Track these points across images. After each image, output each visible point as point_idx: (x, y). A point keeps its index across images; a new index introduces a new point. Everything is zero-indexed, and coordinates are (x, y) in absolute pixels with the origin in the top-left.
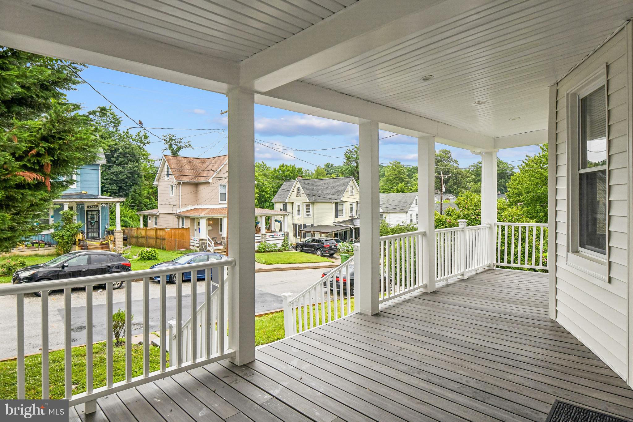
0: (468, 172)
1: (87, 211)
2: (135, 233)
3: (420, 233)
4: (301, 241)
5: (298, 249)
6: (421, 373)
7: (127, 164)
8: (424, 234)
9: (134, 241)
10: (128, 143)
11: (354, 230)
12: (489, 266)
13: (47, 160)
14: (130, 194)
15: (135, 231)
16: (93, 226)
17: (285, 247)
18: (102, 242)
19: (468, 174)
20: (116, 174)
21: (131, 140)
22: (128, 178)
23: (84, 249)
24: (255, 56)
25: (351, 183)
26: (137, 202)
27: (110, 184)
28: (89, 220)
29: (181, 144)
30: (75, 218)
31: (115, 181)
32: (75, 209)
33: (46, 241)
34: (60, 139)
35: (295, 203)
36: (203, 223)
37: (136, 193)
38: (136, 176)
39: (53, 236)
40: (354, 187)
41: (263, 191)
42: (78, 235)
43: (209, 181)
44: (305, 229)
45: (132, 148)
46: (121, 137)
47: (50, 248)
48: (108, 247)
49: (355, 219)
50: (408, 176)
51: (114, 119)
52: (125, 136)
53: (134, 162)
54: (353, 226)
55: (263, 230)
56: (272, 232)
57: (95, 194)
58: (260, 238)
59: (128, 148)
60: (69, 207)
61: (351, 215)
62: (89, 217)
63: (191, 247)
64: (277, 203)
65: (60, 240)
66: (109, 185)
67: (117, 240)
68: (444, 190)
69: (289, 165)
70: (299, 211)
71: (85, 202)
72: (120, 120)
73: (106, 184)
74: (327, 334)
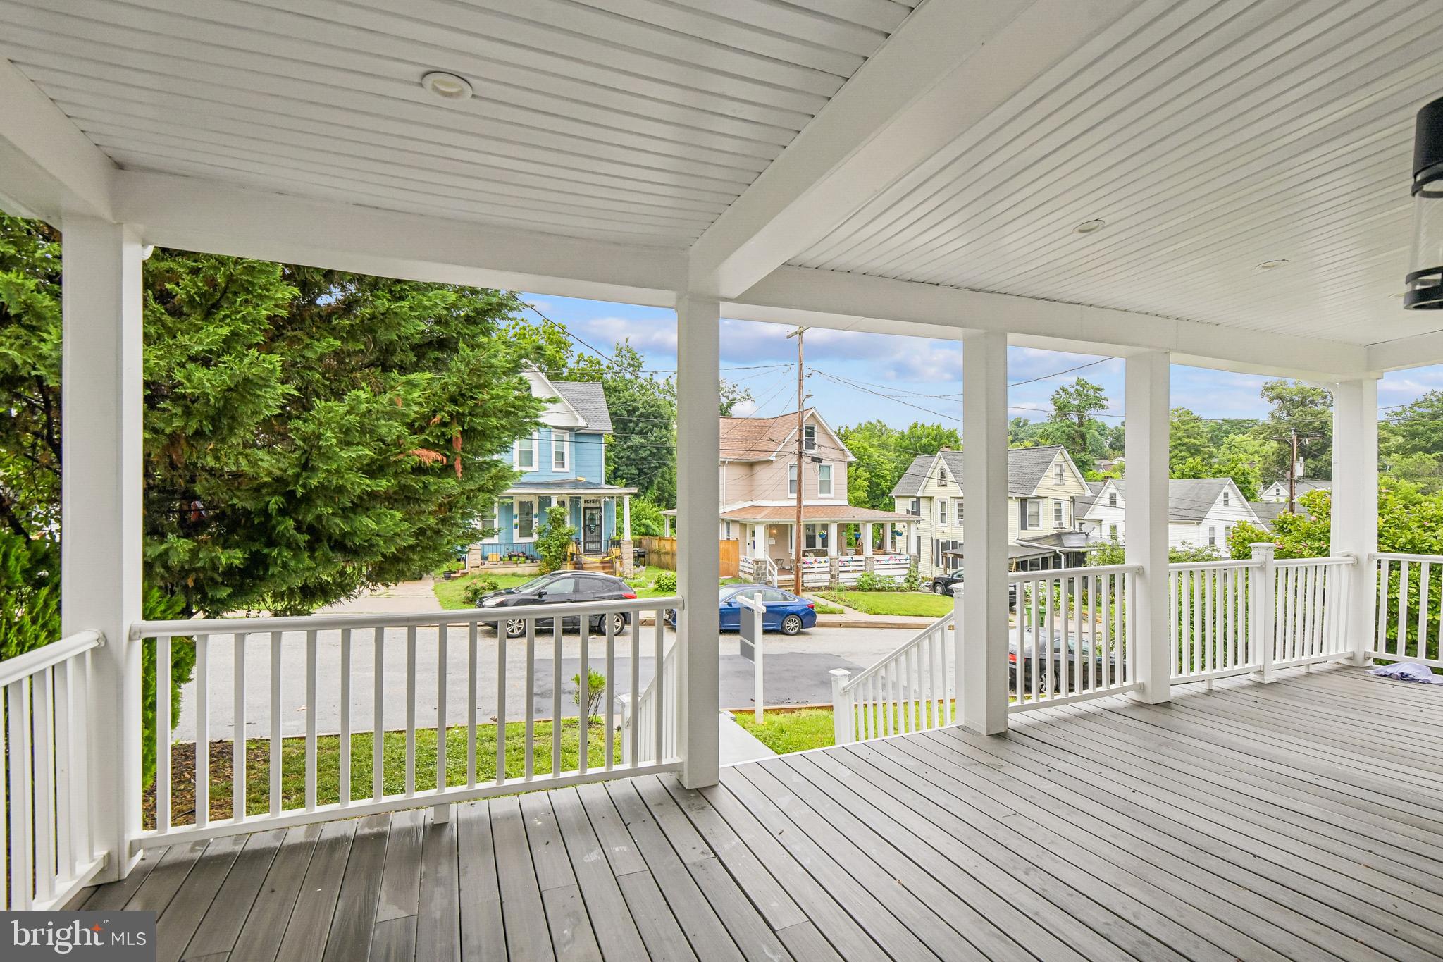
1: (585, 508)
2: (655, 544)
3: (1130, 569)
4: (946, 573)
5: (939, 589)
6: (1032, 873)
7: (651, 432)
8: (1139, 572)
9: (654, 558)
10: (652, 397)
11: (1063, 557)
12: (1352, 657)
13: (455, 431)
14: (656, 482)
15: (657, 542)
16: (592, 532)
17: (912, 584)
18: (603, 558)
20: (636, 449)
21: (657, 394)
22: (652, 454)
23: (578, 569)
24: (706, 233)
25: (1058, 458)
26: (666, 495)
27: (627, 465)
28: (587, 523)
29: (735, 395)
30: (568, 519)
31: (634, 460)
32: (568, 504)
33: (527, 553)
34: (472, 398)
35: (935, 499)
36: (760, 531)
37: (665, 480)
38: (665, 451)
39: (536, 545)
40: (1065, 466)
41: (879, 476)
42: (571, 546)
43: (771, 458)
44: (955, 551)
45: (659, 406)
46: (643, 388)
47: (532, 564)
48: (612, 567)
49: (1066, 533)
50: (1211, 439)
51: (632, 359)
52: (649, 387)
53: (661, 428)
54: (1062, 549)
55: (868, 549)
56: (886, 554)
57: (596, 481)
58: (863, 563)
59: (652, 406)
60: (558, 502)
61: (1057, 524)
62: (587, 518)
63: (741, 574)
64: (900, 499)
65: (546, 554)
66: (625, 467)
67: (624, 556)
68: (1299, 470)
69: (928, 425)
70: (943, 515)
71: (582, 494)
72: (641, 360)
73: (619, 466)
74: (873, 758)
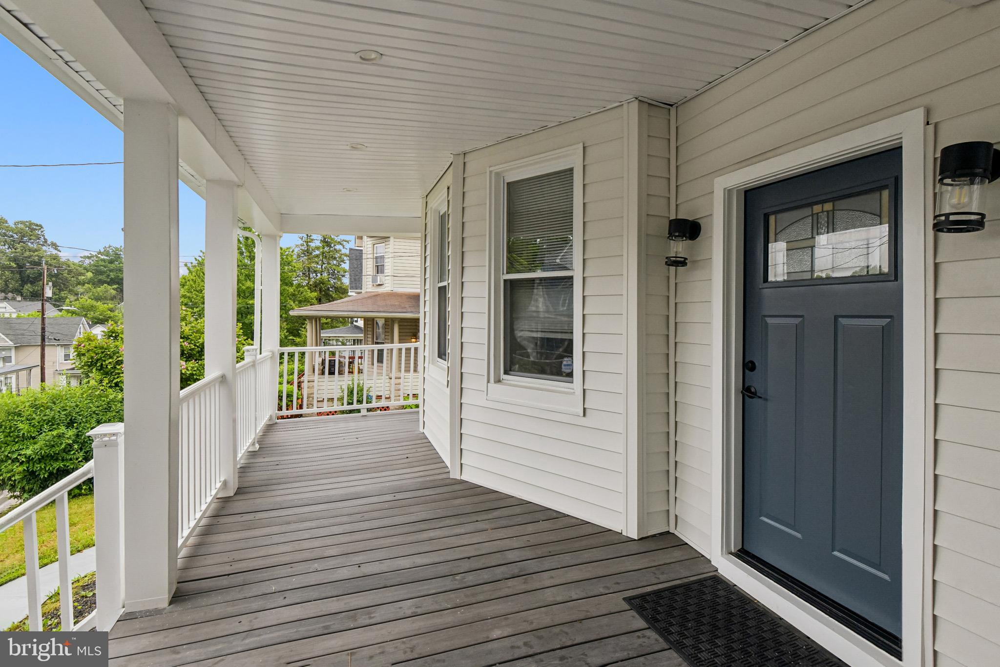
0: (80, 266)
3: (216, 379)
8: (222, 380)
12: (271, 419)
19: (81, 270)
68: (49, 293)
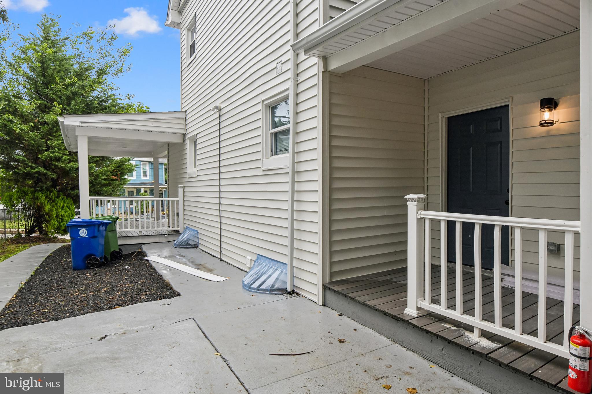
13: (119, 173)
60: (144, 191)
